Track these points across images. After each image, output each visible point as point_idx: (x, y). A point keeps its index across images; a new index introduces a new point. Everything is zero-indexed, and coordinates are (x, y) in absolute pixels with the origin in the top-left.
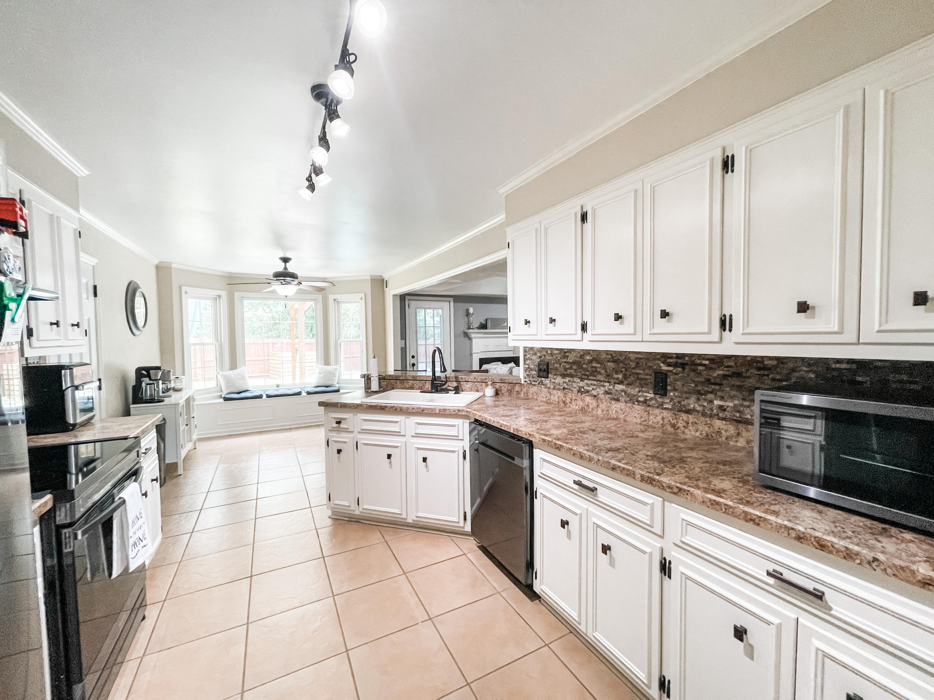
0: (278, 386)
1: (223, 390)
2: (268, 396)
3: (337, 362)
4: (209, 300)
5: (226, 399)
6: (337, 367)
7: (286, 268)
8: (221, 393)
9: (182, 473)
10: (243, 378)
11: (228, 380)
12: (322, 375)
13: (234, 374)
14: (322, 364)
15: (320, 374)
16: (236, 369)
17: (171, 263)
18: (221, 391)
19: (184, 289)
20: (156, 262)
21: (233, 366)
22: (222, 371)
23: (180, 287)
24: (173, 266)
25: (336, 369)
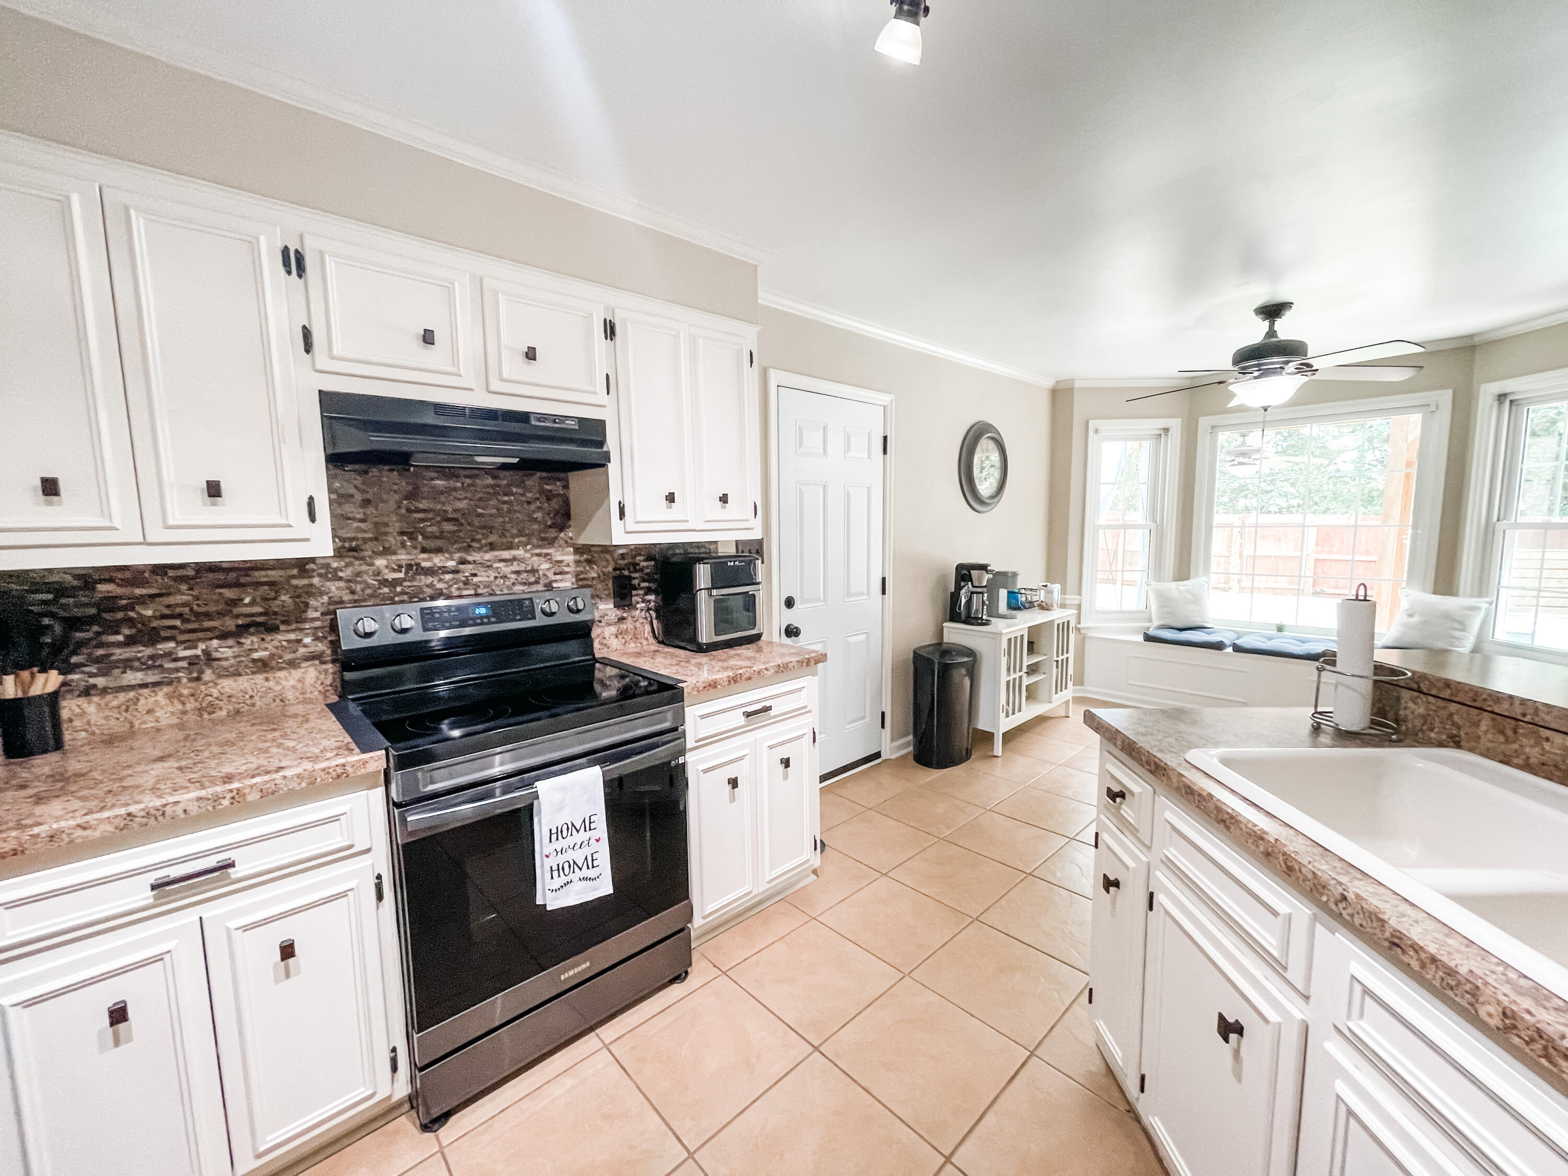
0: (1280, 629)
1: (1154, 617)
2: (1238, 649)
3: (1482, 587)
4: (1147, 439)
5: (1149, 638)
6: (1482, 603)
7: (1271, 333)
8: (1148, 624)
9: (1000, 754)
10: (1197, 600)
11: (1164, 601)
12: (1416, 619)
13: (1178, 589)
14: (1424, 591)
15: (1410, 615)
16: (1188, 578)
17: (1072, 380)
18: (1150, 620)
19: (1093, 424)
20: (1049, 383)
21: (1183, 573)
22: (1159, 581)
23: (1087, 422)
24: (1077, 385)
25: (1476, 609)
